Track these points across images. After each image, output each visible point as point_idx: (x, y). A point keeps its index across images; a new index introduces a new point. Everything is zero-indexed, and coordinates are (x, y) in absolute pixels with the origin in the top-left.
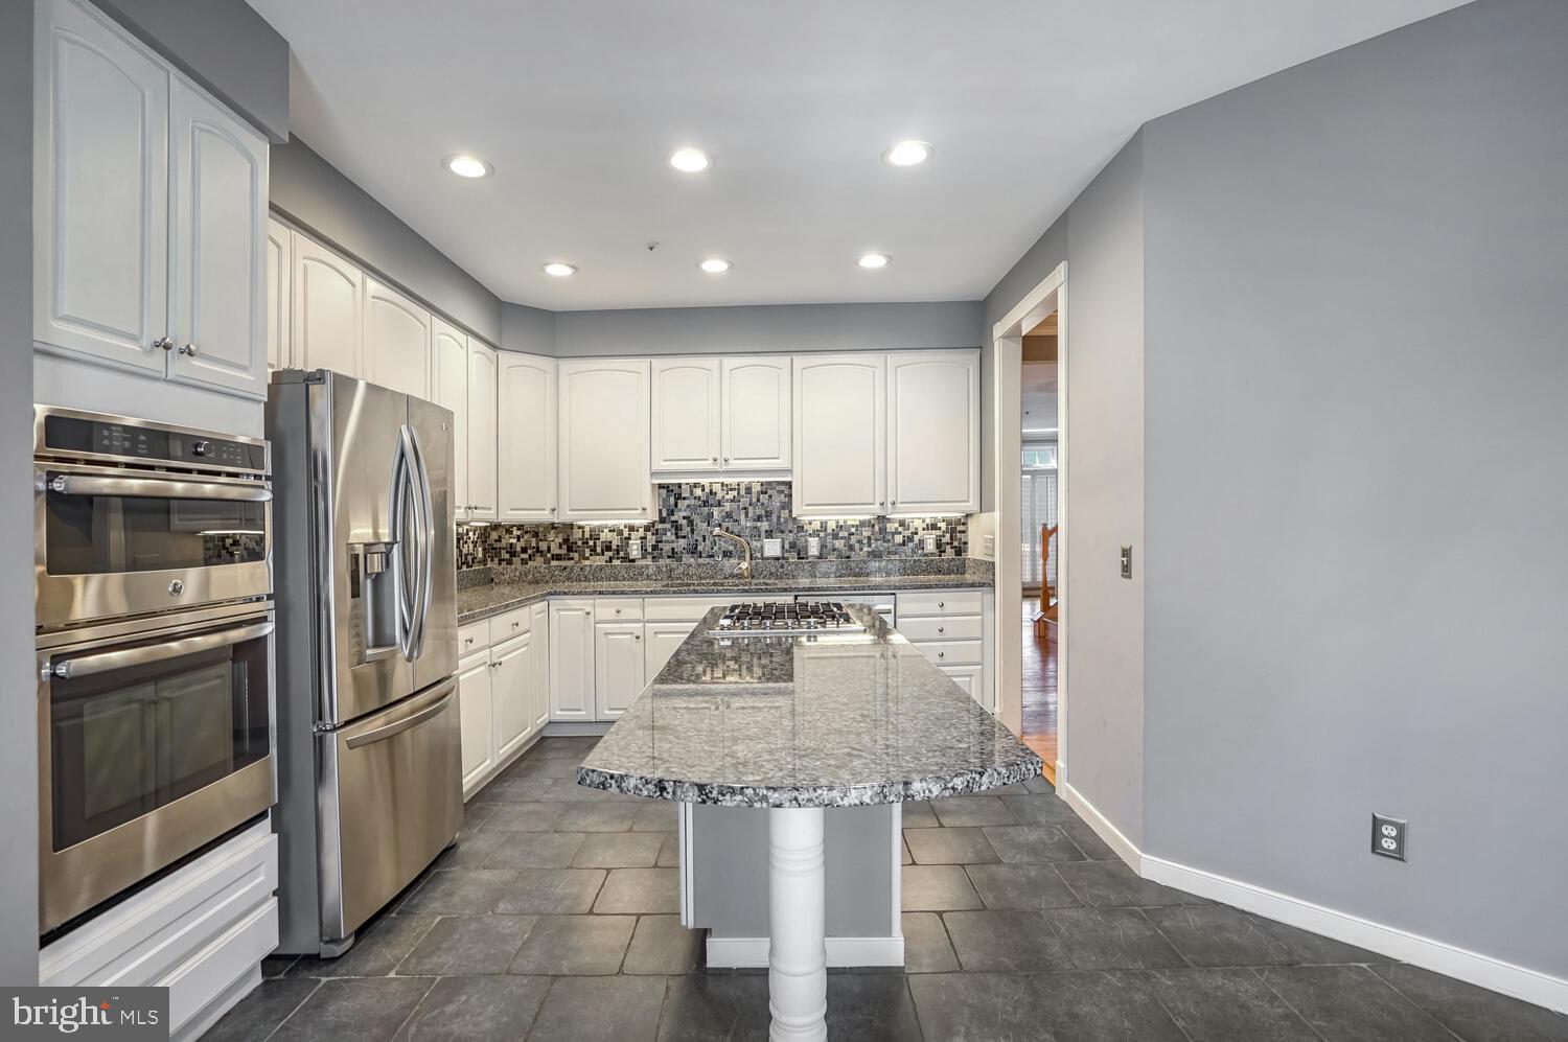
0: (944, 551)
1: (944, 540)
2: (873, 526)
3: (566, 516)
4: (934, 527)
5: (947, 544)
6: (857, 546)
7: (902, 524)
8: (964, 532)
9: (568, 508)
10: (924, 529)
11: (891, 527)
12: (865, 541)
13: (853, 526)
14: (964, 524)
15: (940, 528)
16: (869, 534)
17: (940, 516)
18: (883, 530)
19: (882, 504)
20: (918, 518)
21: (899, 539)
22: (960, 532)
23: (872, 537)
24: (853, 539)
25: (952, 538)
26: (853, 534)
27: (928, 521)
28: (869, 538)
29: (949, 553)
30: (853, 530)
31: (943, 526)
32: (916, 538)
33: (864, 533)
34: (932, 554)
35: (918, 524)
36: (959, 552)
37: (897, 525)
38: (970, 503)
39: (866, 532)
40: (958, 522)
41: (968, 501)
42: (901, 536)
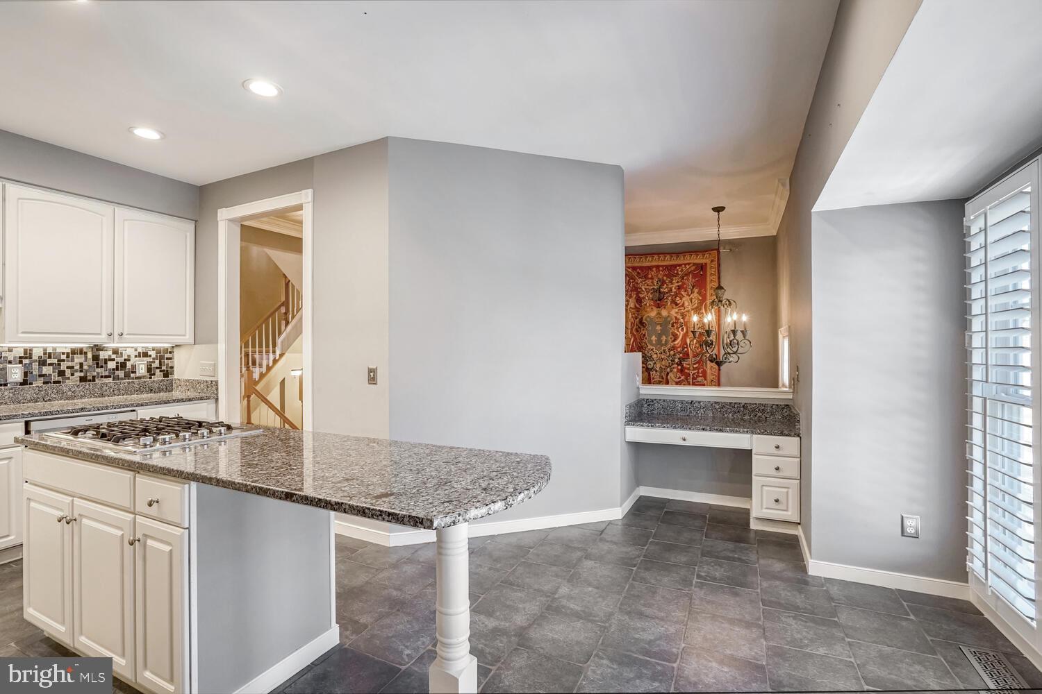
0: (154, 374)
1: (154, 365)
2: (86, 353)
4: (145, 355)
5: (157, 368)
6: (68, 373)
7: (115, 352)
8: (170, 359)
10: (136, 356)
11: (103, 355)
12: (77, 367)
13: (63, 353)
14: (170, 353)
15: (150, 356)
16: (82, 360)
17: (151, 346)
18: (96, 358)
19: (110, 335)
20: (129, 348)
21: (111, 365)
22: (167, 359)
23: (85, 363)
24: (64, 366)
25: (160, 364)
26: (64, 361)
27: (140, 350)
28: (81, 365)
29: (159, 376)
30: (64, 357)
31: (153, 354)
32: (129, 364)
33: (76, 360)
34: (144, 377)
35: (132, 353)
36: (166, 375)
37: (110, 353)
38: (187, 337)
39: (78, 359)
40: (166, 351)
41: (184, 335)
42: (115, 362)
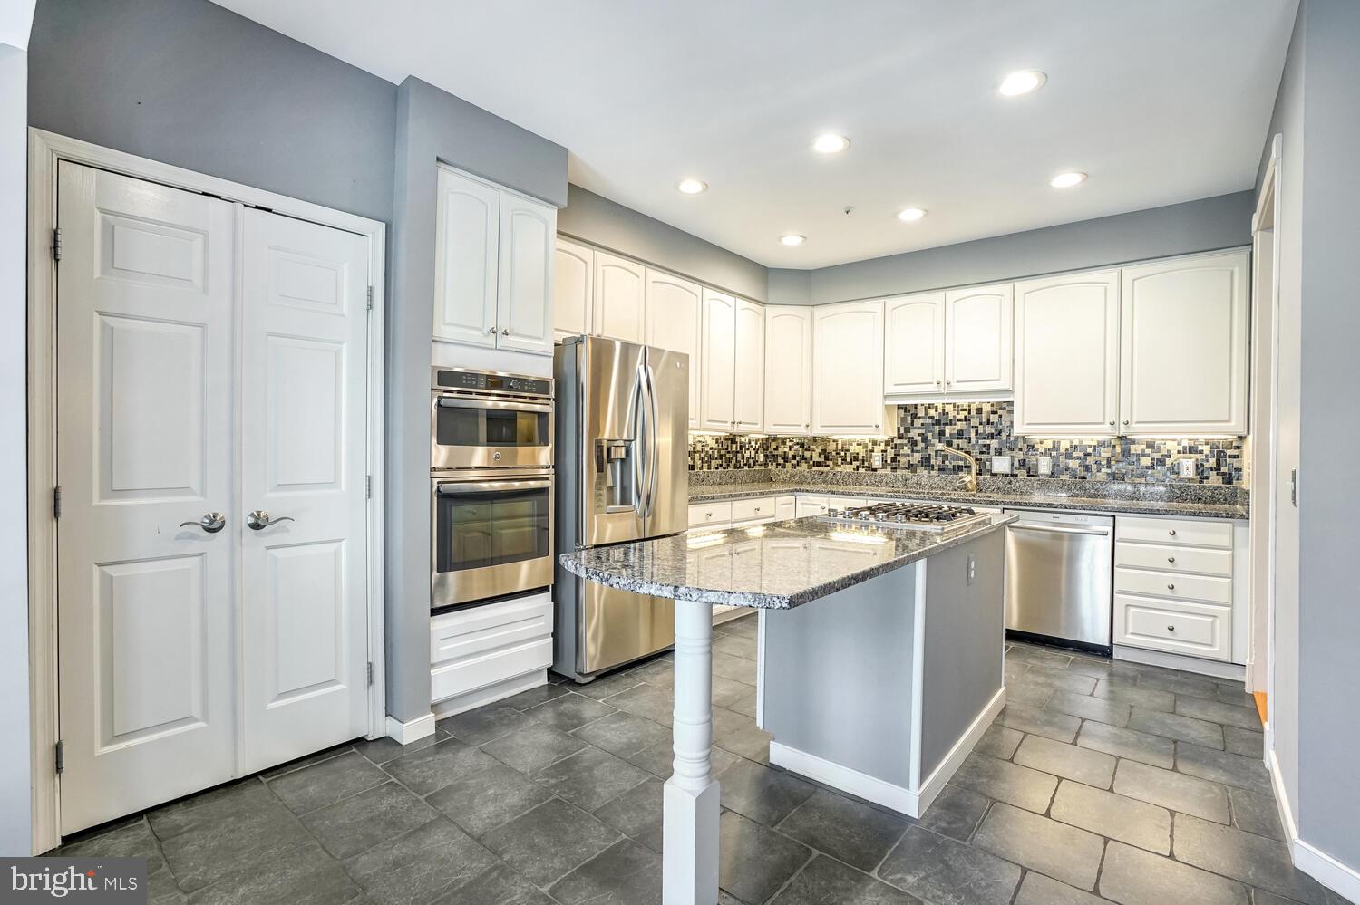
0: (1208, 478)
1: (1207, 465)
2: (1114, 447)
3: (817, 431)
4: (1192, 450)
5: (1212, 469)
6: (1094, 467)
7: (1150, 445)
8: (1236, 457)
9: (819, 425)
10: (1179, 452)
11: (1134, 449)
12: (1104, 462)
13: (1090, 447)
14: (1237, 447)
15: (1201, 452)
16: (1109, 455)
17: (1202, 438)
18: (1126, 453)
19: (1112, 424)
20: (1171, 443)
21: (1145, 461)
22: (1230, 457)
23: (1113, 458)
24: (1090, 460)
25: (1218, 463)
26: (1089, 454)
27: (1185, 443)
28: (1109, 461)
29: (1215, 480)
30: (1090, 450)
31: (1207, 449)
32: (1169, 462)
33: (1103, 455)
34: (1189, 480)
35: (1172, 447)
36: (1228, 479)
37: (1144, 447)
38: (1233, 424)
39: (1105, 453)
40: (1230, 445)
42: (1149, 459)
